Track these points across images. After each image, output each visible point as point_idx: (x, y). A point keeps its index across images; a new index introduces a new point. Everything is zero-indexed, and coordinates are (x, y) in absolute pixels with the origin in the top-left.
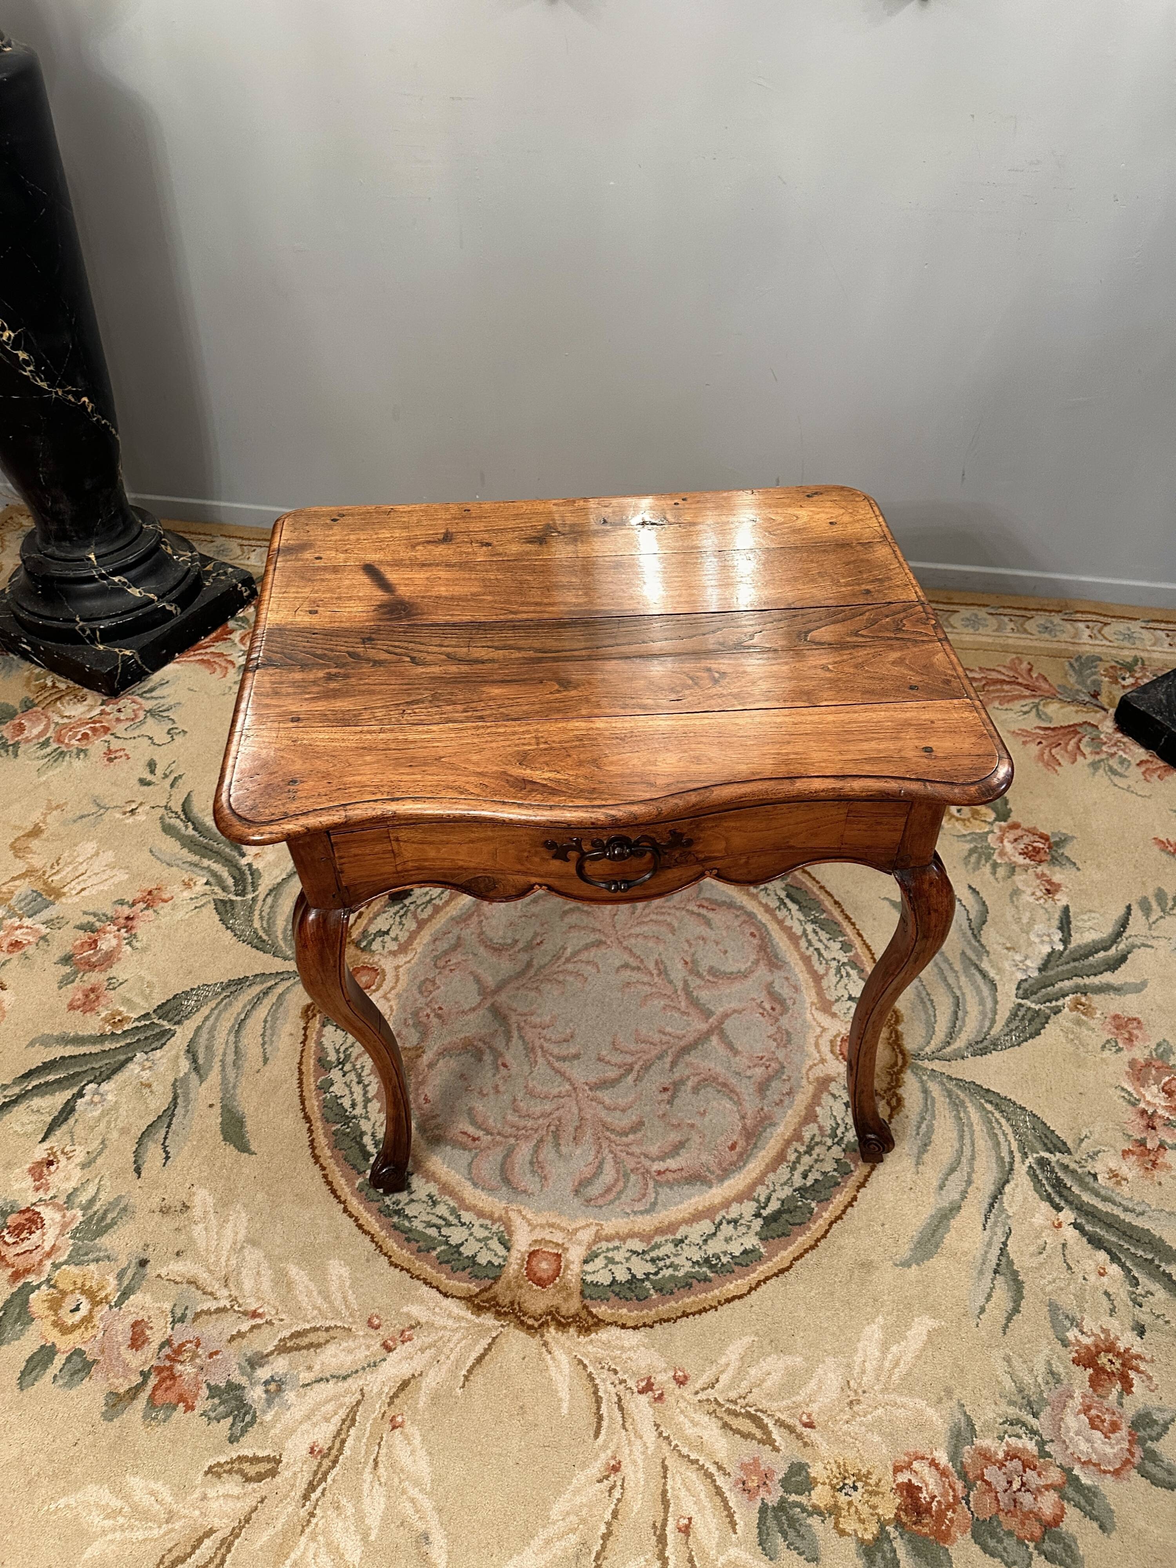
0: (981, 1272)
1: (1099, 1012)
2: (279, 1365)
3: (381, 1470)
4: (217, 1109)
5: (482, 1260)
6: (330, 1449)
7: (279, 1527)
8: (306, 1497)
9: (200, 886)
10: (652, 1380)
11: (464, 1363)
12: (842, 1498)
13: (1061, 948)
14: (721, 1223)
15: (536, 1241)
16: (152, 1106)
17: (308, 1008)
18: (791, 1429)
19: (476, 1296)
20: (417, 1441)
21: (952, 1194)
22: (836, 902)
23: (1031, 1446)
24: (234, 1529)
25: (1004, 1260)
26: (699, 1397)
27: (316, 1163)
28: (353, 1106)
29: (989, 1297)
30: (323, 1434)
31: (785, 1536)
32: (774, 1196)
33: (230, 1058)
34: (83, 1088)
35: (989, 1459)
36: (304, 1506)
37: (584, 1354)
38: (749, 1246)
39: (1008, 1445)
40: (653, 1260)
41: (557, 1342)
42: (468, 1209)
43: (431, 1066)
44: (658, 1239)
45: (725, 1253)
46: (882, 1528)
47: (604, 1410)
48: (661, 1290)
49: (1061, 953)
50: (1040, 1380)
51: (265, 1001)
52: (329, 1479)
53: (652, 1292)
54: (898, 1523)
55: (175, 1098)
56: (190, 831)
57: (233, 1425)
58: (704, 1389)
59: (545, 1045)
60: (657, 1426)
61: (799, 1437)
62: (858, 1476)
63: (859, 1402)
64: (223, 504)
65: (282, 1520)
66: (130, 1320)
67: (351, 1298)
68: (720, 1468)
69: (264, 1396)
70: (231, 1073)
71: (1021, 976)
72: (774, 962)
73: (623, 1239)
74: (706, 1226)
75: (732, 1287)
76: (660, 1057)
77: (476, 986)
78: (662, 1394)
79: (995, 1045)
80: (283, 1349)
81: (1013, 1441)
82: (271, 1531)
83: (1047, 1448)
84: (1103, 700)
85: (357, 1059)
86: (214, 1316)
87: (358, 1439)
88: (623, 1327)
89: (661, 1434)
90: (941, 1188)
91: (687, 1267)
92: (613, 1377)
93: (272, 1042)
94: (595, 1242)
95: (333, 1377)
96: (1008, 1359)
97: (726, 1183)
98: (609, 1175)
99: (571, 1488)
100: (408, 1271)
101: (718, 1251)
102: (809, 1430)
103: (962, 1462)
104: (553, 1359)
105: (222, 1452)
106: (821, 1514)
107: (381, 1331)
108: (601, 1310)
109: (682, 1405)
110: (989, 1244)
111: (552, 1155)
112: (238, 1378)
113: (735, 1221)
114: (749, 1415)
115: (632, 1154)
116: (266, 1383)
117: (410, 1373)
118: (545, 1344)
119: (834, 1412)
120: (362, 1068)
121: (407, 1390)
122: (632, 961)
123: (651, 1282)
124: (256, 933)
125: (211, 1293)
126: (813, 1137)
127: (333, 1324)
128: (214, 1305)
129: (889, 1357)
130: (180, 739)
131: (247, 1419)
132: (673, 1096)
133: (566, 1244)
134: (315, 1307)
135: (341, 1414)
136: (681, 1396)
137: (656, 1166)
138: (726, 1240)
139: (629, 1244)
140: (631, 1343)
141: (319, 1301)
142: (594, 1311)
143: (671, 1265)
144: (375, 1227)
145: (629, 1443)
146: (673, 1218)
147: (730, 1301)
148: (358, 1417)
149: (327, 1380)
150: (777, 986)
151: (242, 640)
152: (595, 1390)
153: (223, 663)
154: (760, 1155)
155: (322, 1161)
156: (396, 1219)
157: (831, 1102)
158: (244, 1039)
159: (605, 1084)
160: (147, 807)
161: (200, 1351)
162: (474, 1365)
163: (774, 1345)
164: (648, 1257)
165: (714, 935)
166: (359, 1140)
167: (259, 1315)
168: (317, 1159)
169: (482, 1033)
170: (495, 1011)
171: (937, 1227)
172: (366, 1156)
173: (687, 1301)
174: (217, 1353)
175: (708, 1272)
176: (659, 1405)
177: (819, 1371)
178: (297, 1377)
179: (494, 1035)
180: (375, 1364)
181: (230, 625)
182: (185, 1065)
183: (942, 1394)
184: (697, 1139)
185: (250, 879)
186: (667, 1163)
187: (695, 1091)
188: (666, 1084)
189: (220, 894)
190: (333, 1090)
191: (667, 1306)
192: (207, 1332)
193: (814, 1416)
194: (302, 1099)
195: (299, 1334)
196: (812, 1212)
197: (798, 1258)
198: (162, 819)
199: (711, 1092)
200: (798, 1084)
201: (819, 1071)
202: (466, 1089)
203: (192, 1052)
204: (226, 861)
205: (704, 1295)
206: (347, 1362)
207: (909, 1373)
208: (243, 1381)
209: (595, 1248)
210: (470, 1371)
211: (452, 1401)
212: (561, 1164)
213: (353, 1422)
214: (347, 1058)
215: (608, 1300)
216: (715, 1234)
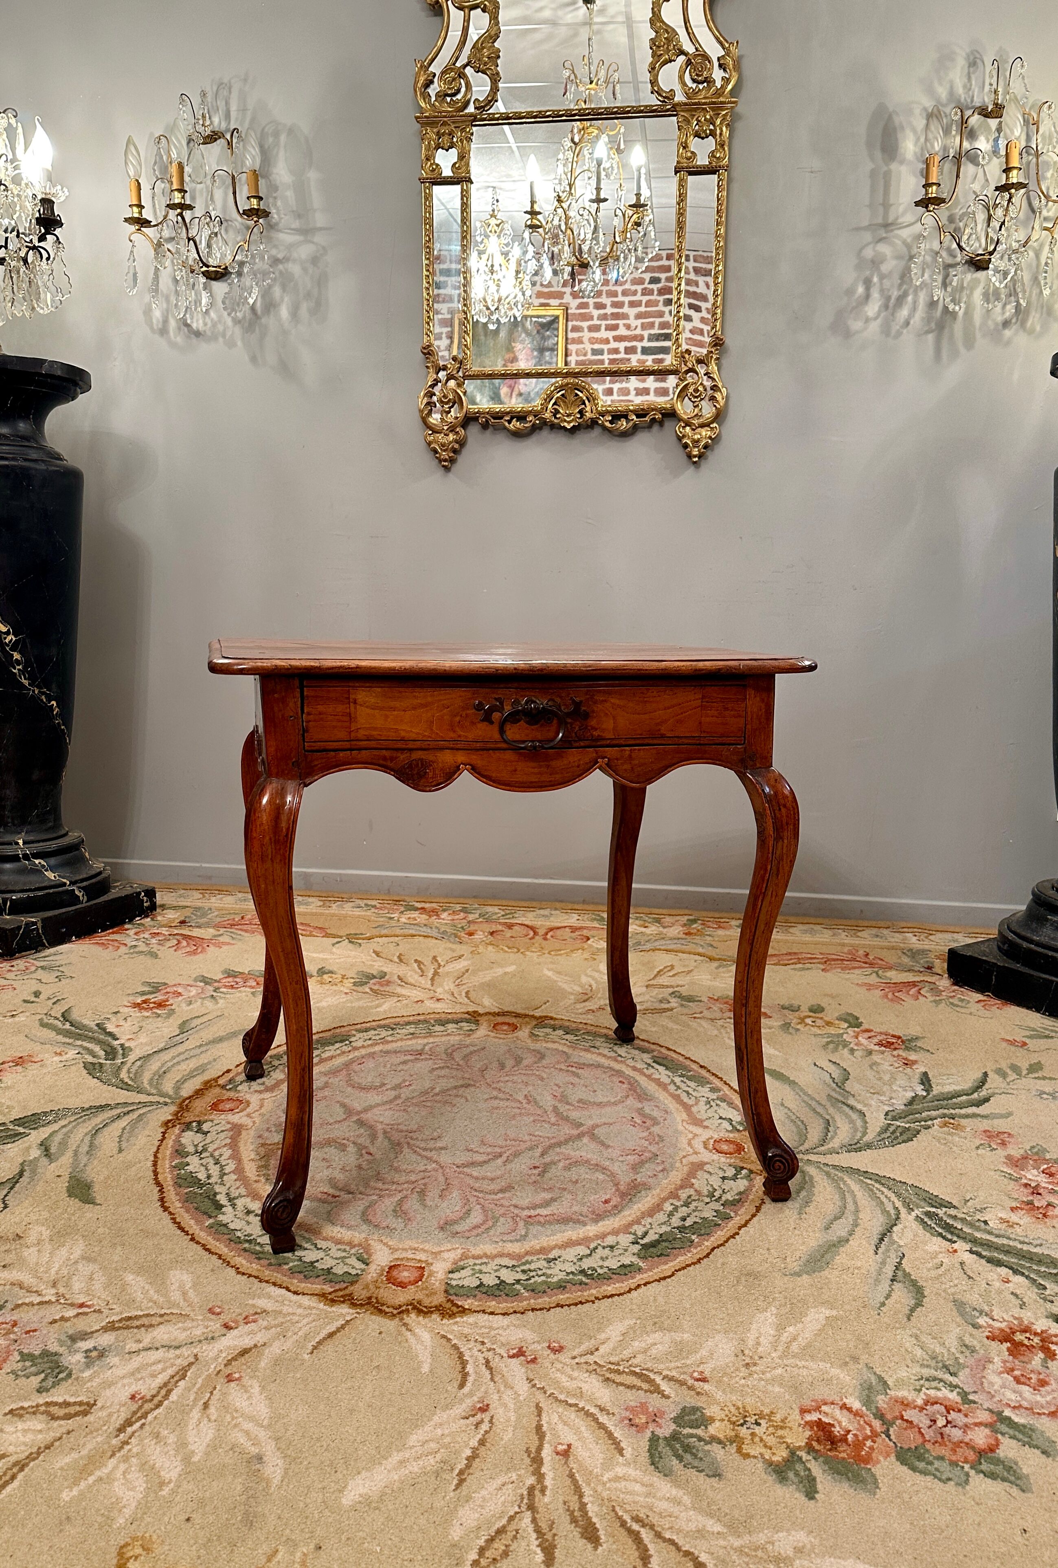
0: (877, 1280)
1: (968, 1129)
2: (106, 1339)
3: (212, 1410)
4: (66, 1178)
5: (339, 1270)
6: (154, 1396)
7: (84, 1452)
8: (121, 1430)
9: (72, 1053)
10: (524, 1349)
11: (313, 1337)
12: (744, 1431)
13: (925, 1094)
14: (596, 1248)
15: (397, 1259)
17: (169, 1121)
18: (682, 1383)
19: (330, 1293)
20: (256, 1390)
21: (839, 1230)
22: (701, 1067)
23: (953, 1396)
24: (31, 1454)
25: (900, 1273)
26: (577, 1360)
27: (164, 1211)
28: (209, 1177)
29: (887, 1296)
30: (148, 1386)
31: (680, 1458)
32: (651, 1232)
33: (85, 1148)
35: (907, 1405)
36: (117, 1436)
37: (448, 1332)
38: (627, 1262)
39: (924, 1394)
40: (524, 1271)
41: (419, 1323)
42: (325, 1239)
44: (529, 1258)
45: (601, 1267)
46: (793, 1453)
47: (470, 1368)
48: (533, 1290)
49: (925, 1097)
50: (952, 1350)
51: (126, 1117)
52: (150, 1417)
53: (522, 1291)
54: (810, 1448)
55: (21, 1174)
56: (67, 1026)
57: (43, 1380)
58: (581, 1356)
59: (412, 1142)
60: (531, 1381)
61: (690, 1388)
62: (761, 1415)
63: (755, 1364)
64: (133, 861)
65: (89, 1446)
67: (191, 1294)
68: (602, 1409)
69: (83, 1360)
70: (84, 1159)
71: (887, 1108)
72: (643, 1096)
73: (493, 1257)
74: (583, 1250)
75: (610, 1289)
76: (531, 1149)
77: (343, 1110)
78: (535, 1358)
79: (869, 1146)
80: (111, 1327)
81: (931, 1392)
82: (75, 1455)
83: (970, 1397)
84: (937, 969)
85: (215, 1150)
86: (36, 1307)
87: (188, 1389)
88: (492, 1313)
89: (534, 1386)
90: (827, 1228)
91: (562, 1276)
92: (480, 1347)
93: (128, 1141)
94: (461, 1259)
95: (163, 1346)
96: (916, 1337)
97: (601, 1224)
98: (476, 1217)
99: (432, 1423)
100: (256, 1277)
101: (595, 1266)
102: (701, 1383)
103: (876, 1407)
104: (414, 1335)
105: (25, 1399)
106: (720, 1442)
107: (222, 1316)
108: (467, 1303)
109: (559, 1366)
110: (883, 1263)
111: (417, 1206)
112: (54, 1347)
113: (611, 1247)
114: (634, 1373)
115: (502, 1205)
116: (86, 1351)
117: (252, 1344)
118: (405, 1325)
119: (728, 1371)
120: (221, 1155)
121: (247, 1356)
122: (501, 1095)
123: (522, 1285)
124: (122, 1080)
125: (36, 1292)
126: (689, 1197)
127: (168, 1312)
128: (38, 1299)
129: (785, 1335)
130: (68, 981)
131: (61, 1376)
132: (544, 1172)
133: (430, 1261)
134: (151, 1300)
135: (170, 1372)
136: (557, 1360)
137: (526, 1213)
138: (602, 1259)
139: (498, 1261)
140: (500, 1324)
141: (156, 1297)
142: (460, 1303)
143: (543, 1275)
144: (224, 1250)
145: (499, 1391)
146: (545, 1245)
147: (608, 1297)
148: (189, 1374)
149: (157, 1349)
150: (647, 1110)
151: (136, 934)
152: (461, 1356)
153: (116, 944)
154: (635, 1207)
155: (171, 1210)
156: (246, 1245)
157: (706, 1176)
158: (100, 1139)
159: (473, 1164)
160: (28, 1014)
161: (16, 1329)
162: (325, 1339)
163: (658, 1326)
164: (518, 1269)
165: (582, 1082)
166: (212, 1197)
167: (87, 1306)
168: (165, 1209)
169: (347, 1135)
170: (361, 1123)
171: (826, 1252)
172: (219, 1207)
173: (562, 1297)
174: (35, 1331)
175: (584, 1279)
176: (532, 1366)
177: (709, 1343)
178: (123, 1347)
179: (359, 1136)
180: (213, 1338)
181: (127, 926)
182: (35, 1153)
183: (847, 1359)
184: (569, 1197)
185: (121, 1052)
186: (538, 1211)
187: (567, 1168)
188: (537, 1164)
189: (90, 1059)
190: (190, 1168)
191: (540, 1300)
192: (27, 1317)
193: (707, 1374)
194: (156, 1173)
195: (130, 1318)
196: (692, 1241)
197: (679, 1270)
198: (41, 1020)
199: (582, 1170)
200: (672, 1166)
201: (693, 1159)
202: (328, 1167)
203: (44, 1145)
204: (99, 1042)
205: (579, 1293)
206: (182, 1336)
207: (809, 1345)
208: (61, 1350)
209: (462, 1263)
210: (320, 1343)
211: (297, 1363)
212: (426, 1212)
213: (183, 1377)
214: (205, 1150)
215: (475, 1296)
216: (590, 1255)
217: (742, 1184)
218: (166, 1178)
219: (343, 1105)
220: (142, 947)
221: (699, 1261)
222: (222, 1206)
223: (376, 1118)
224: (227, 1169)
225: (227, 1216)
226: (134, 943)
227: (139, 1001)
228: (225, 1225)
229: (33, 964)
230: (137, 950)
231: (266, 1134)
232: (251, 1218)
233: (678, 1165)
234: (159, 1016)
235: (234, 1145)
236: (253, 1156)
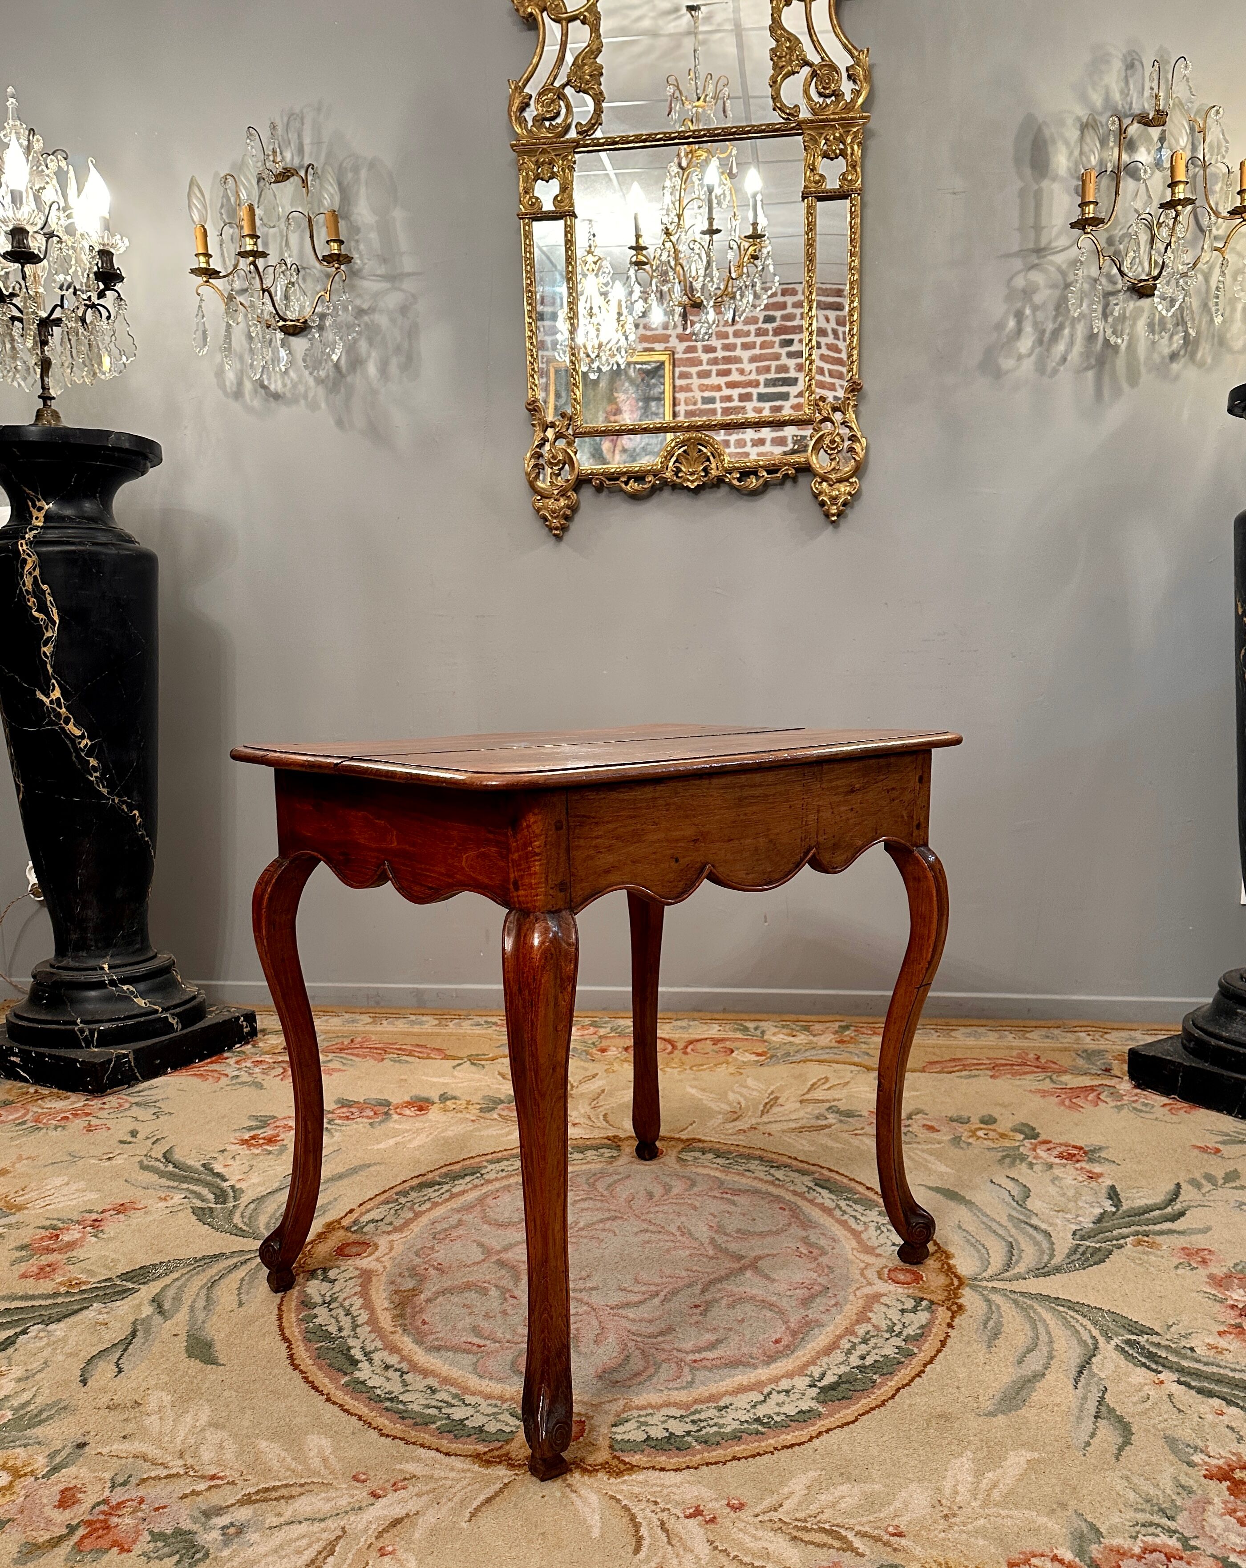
0: (1080, 1418)
1: (1165, 1246)
2: (243, 1514)
4: (183, 1337)
5: (492, 1427)
9: (176, 1199)
10: (702, 1508)
11: (470, 1503)
13: (1114, 1209)
14: (770, 1393)
16: (107, 1337)
18: (877, 1539)
19: (485, 1453)
20: (412, 1564)
21: (1034, 1363)
22: (868, 1188)
23: (1173, 1543)
25: (1104, 1409)
26: (760, 1518)
27: (295, 1369)
28: (340, 1330)
29: (1093, 1435)
32: (829, 1373)
33: (201, 1303)
34: (28, 1328)
35: (1124, 1554)
37: (617, 1492)
38: (805, 1407)
39: (1142, 1541)
40: (693, 1422)
41: (584, 1484)
42: (473, 1394)
43: (429, 1301)
44: (699, 1407)
45: (778, 1414)
47: (644, 1531)
48: (706, 1442)
49: (1114, 1213)
50: (1168, 1491)
51: (241, 1268)
53: (694, 1444)
55: (134, 1334)
56: (170, 1169)
57: (179, 1561)
58: (764, 1513)
60: (712, 1543)
61: (886, 1544)
63: (954, 1516)
66: (61, 1487)
67: (332, 1460)
69: (221, 1538)
70: (201, 1313)
71: (1075, 1227)
72: (807, 1223)
73: (659, 1407)
74: (756, 1396)
75: (789, 1438)
76: (690, 1286)
77: (480, 1249)
78: (715, 1518)
79: (1059, 1270)
80: (247, 1500)
81: (1149, 1539)
83: (1192, 1543)
84: (1115, 1071)
85: (345, 1299)
86: (164, 1481)
88: (662, 1469)
89: (716, 1548)
90: (1021, 1362)
91: (736, 1425)
92: (653, 1507)
93: (248, 1293)
94: (624, 1411)
95: (306, 1520)
96: (1128, 1479)
97: (773, 1366)
98: (636, 1364)
100: (402, 1439)
101: (771, 1413)
102: (898, 1538)
103: (1091, 1558)
104: (580, 1496)
107: (368, 1483)
108: (635, 1459)
109: (741, 1525)
110: (1085, 1398)
112: (187, 1525)
113: (787, 1392)
114: (824, 1530)
115: (663, 1350)
116: (223, 1528)
117: (403, 1513)
118: (569, 1486)
119: (925, 1523)
120: (351, 1305)
121: (399, 1526)
122: (651, 1228)
123: (693, 1437)
124: (235, 1226)
125: (161, 1464)
126: (868, 1333)
127: (309, 1481)
128: (165, 1472)
129: (985, 1481)
130: (166, 1117)
131: (198, 1556)
132: (706, 1310)
133: (591, 1414)
134: (288, 1469)
135: (317, 1547)
136: (738, 1518)
137: (691, 1357)
138: (778, 1404)
139: (665, 1411)
140: (673, 1481)
141: (293, 1465)
142: (627, 1460)
143: (715, 1425)
144: (363, 1409)
145: (678, 1556)
146: (714, 1392)
147: (788, 1447)
148: (337, 1549)
149: (300, 1522)
150: (813, 1239)
151: (237, 1062)
152: (633, 1518)
153: (216, 1075)
154: (809, 1346)
155: (302, 1367)
156: (388, 1404)
157: (884, 1309)
158: (217, 1292)
159: (628, 1305)
160: (125, 1156)
161: (143, 1506)
162: (482, 1504)
163: (846, 1477)
164: (687, 1420)
165: (739, 1210)
166: (346, 1352)
167: (219, 1478)
168: (296, 1367)
169: (487, 1278)
170: (501, 1264)
171: (1021, 1388)
172: (354, 1362)
173: (738, 1449)
174: (164, 1507)
175: (760, 1428)
176: (710, 1526)
177: (903, 1494)
178: (263, 1522)
179: (500, 1278)
180: (360, 1508)
181: (226, 1055)
182: (148, 1310)
183: (1055, 1506)
184: (737, 1338)
185: (232, 1194)
186: (704, 1354)
187: (731, 1306)
188: (698, 1302)
189: (199, 1203)
190: (317, 1321)
191: (714, 1453)
192: (155, 1493)
193: (903, 1528)
194: (281, 1328)
195: (267, 1490)
196: (875, 1382)
197: (863, 1414)
198: (141, 1162)
199: (748, 1308)
200: (846, 1300)
201: (868, 1290)
202: (470, 1314)
203: (157, 1302)
204: (207, 1184)
205: (756, 1444)
206: (326, 1507)
207: (1011, 1492)
208: (195, 1527)
209: (625, 1415)
210: (477, 1509)
211: (455, 1532)
212: (582, 1359)
213: (332, 1553)
214: (333, 1300)
215: (643, 1451)
216: (764, 1401)
217: (923, 1317)
218: (293, 1332)
219: (481, 1245)
220: (245, 1077)
221: (883, 1403)
222: (358, 1362)
223: (517, 1257)
224: (360, 1321)
225: (364, 1372)
226: (236, 1073)
227: (247, 1137)
228: (363, 1383)
229: (127, 1101)
230: (239, 1080)
231: (399, 1280)
232: (390, 1373)
233: (852, 1297)
234: (270, 1153)
235: (364, 1294)
236: (386, 1305)
